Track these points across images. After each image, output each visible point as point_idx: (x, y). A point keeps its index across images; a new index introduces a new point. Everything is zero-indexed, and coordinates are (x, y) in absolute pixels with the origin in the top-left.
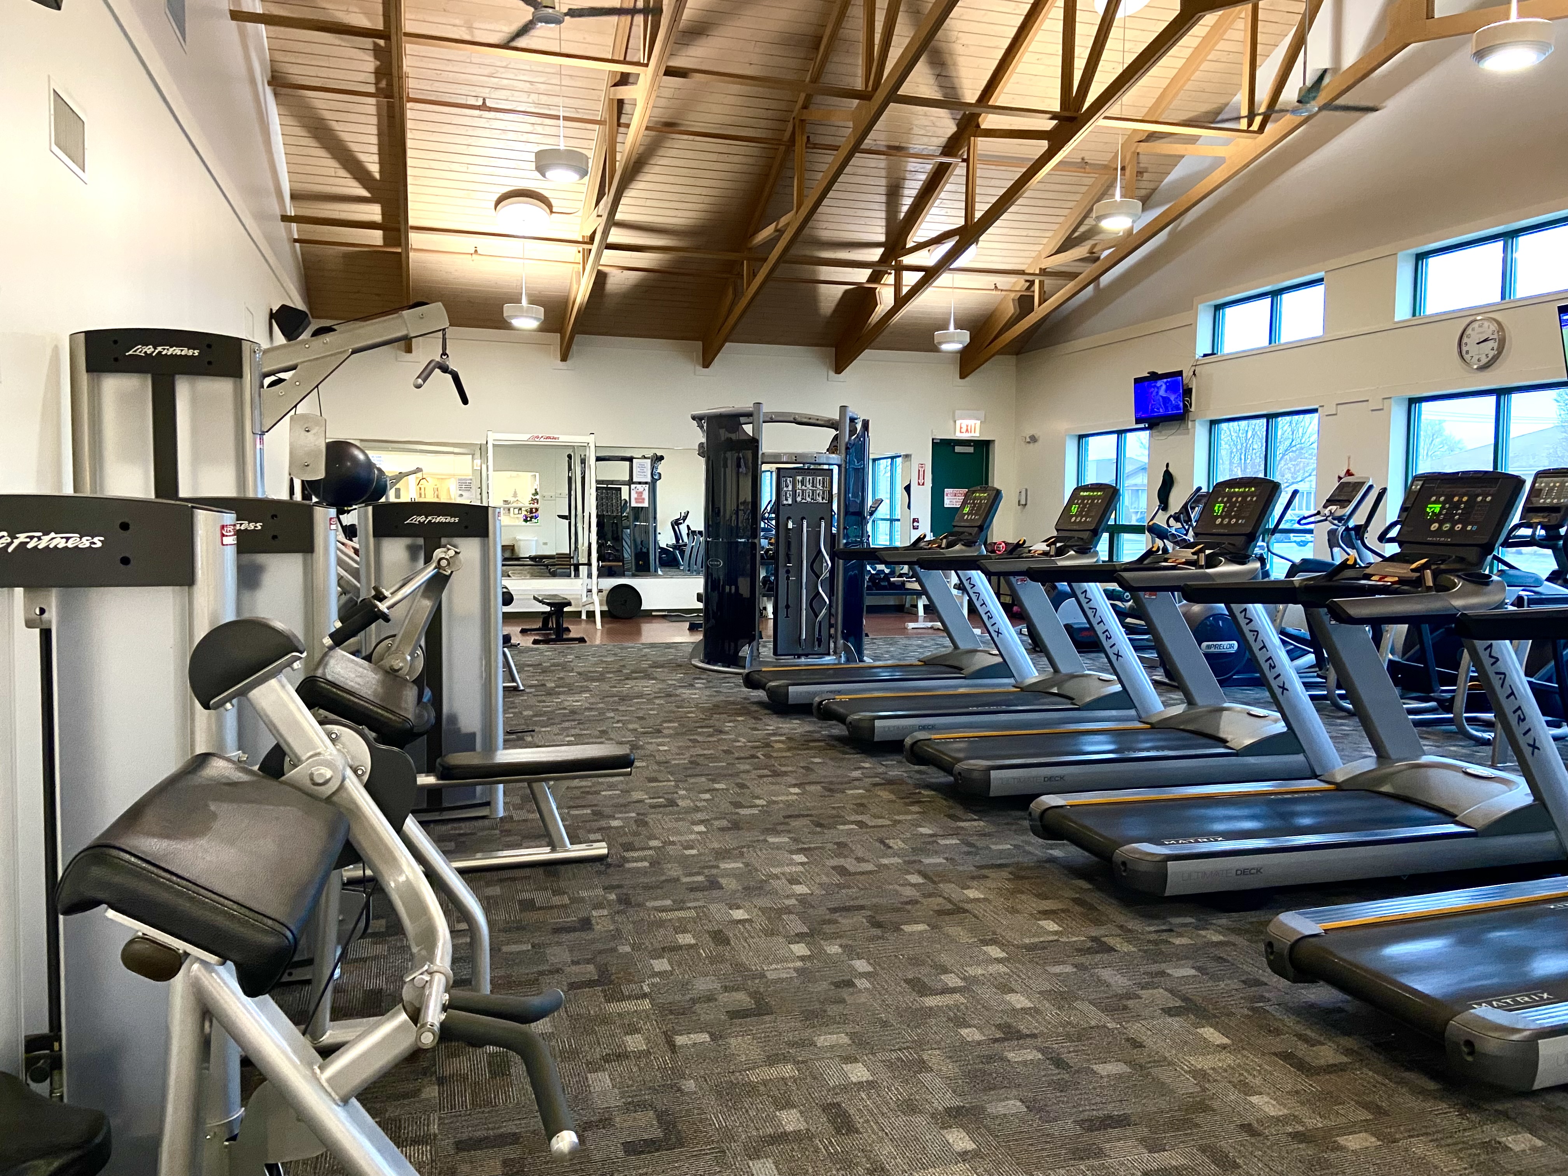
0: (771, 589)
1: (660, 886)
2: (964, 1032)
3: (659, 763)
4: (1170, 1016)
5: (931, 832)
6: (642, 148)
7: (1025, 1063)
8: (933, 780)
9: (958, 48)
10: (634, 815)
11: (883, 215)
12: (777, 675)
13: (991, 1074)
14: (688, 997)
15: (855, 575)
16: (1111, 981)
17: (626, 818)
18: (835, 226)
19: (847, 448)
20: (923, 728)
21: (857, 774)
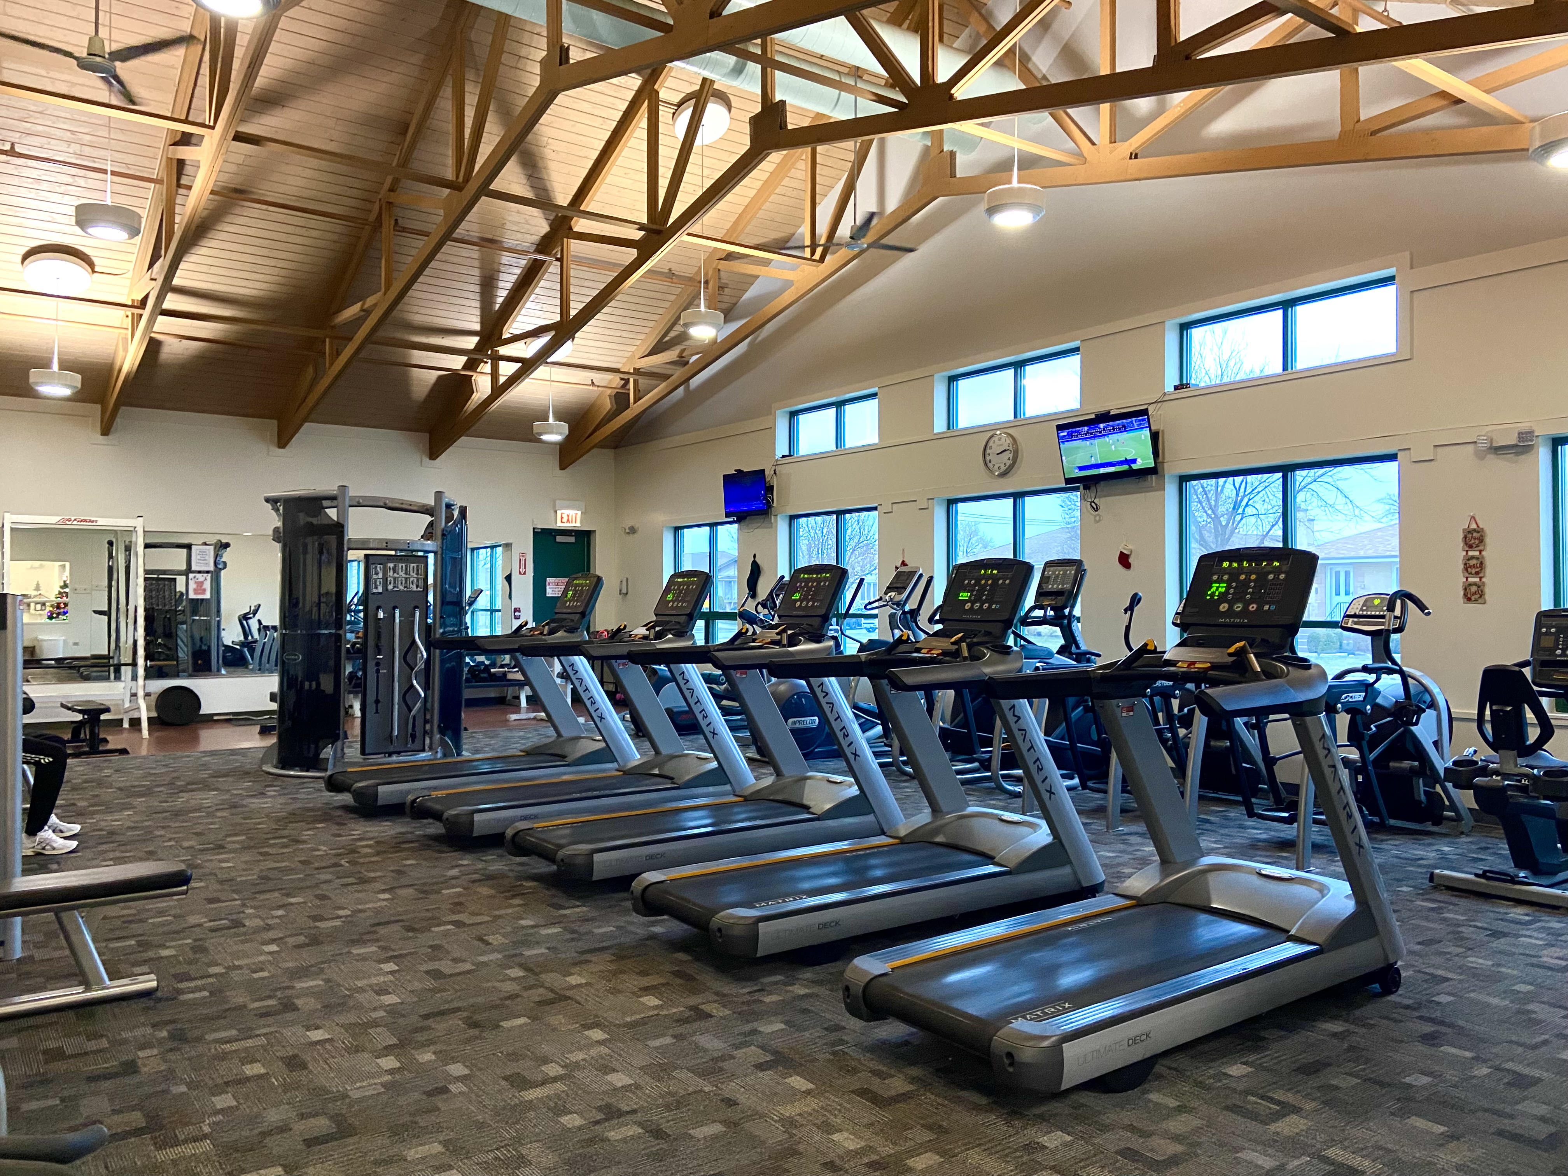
0: (358, 685)
1: (222, 1016)
2: (565, 1120)
3: (222, 882)
4: (762, 1070)
5: (532, 923)
6: (206, 212)
7: (624, 1140)
8: (536, 871)
9: (548, 153)
10: (190, 941)
11: (477, 304)
12: (364, 775)
13: (591, 1157)
14: (256, 1132)
15: (453, 667)
16: (708, 1046)
17: (180, 946)
18: (428, 311)
19: (443, 535)
20: (525, 818)
21: (454, 872)
